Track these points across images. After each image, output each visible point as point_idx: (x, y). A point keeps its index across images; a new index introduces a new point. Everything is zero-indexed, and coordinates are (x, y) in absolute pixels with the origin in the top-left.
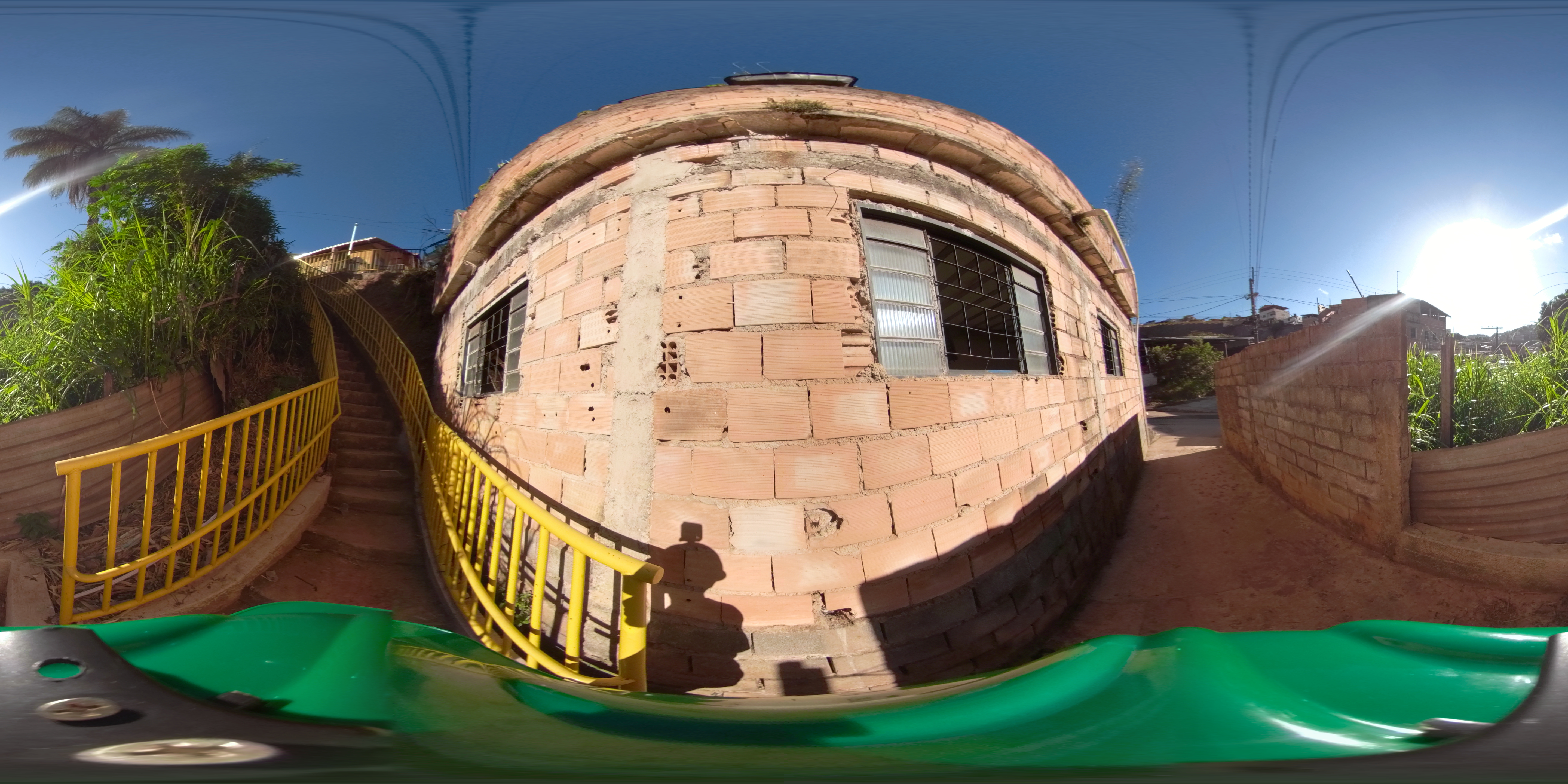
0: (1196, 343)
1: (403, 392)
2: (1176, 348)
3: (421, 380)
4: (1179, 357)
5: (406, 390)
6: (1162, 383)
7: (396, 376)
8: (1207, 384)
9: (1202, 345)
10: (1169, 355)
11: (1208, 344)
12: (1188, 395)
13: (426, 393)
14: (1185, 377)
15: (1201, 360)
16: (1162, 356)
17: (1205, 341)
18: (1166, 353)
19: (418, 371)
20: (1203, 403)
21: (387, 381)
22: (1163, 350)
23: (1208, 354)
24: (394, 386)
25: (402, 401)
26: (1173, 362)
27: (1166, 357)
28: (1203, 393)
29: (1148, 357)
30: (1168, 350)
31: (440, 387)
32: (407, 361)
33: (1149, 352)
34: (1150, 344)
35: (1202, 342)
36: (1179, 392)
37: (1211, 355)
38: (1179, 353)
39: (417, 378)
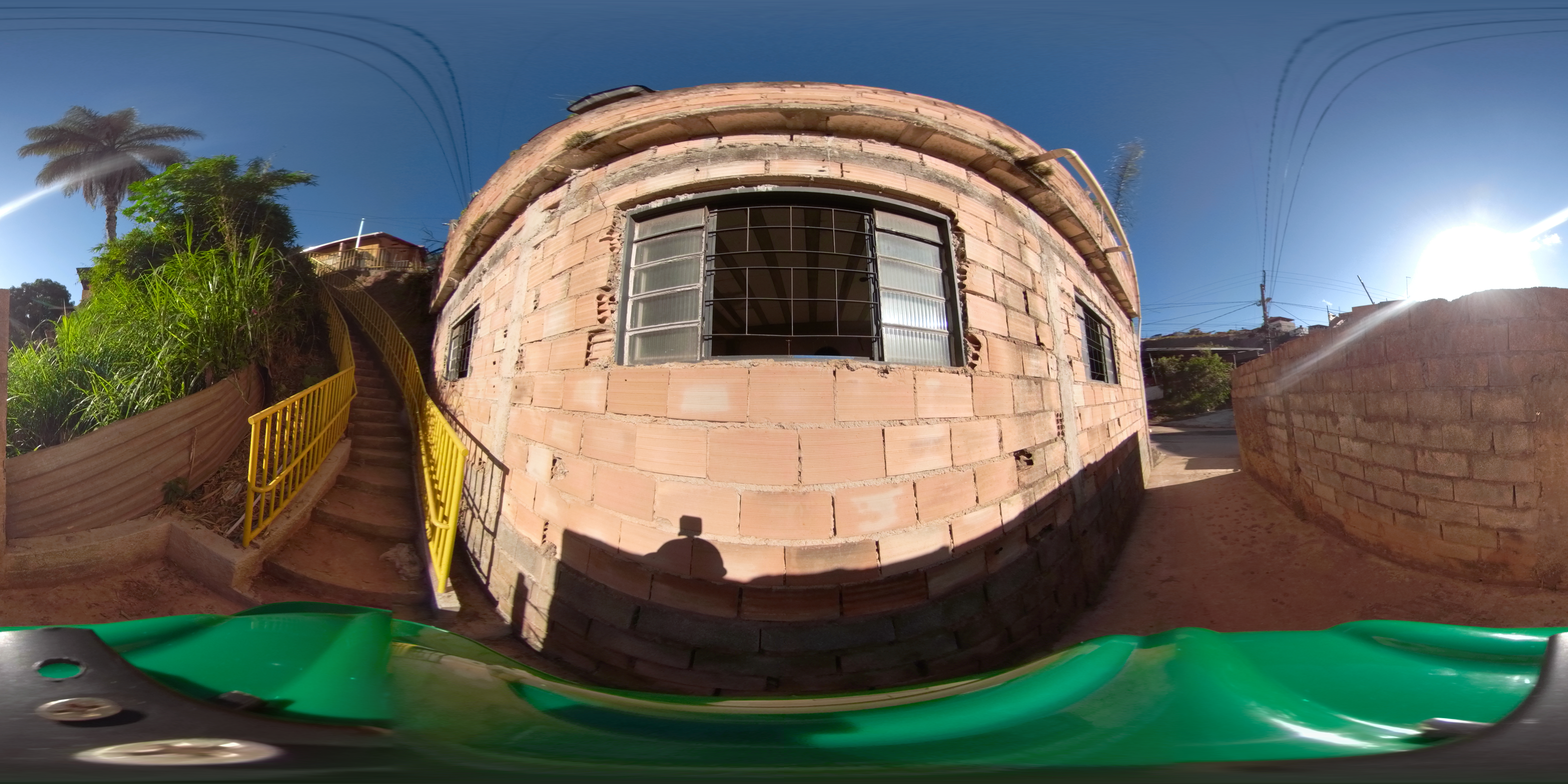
0: (1204, 354)
1: (405, 378)
2: (1184, 360)
3: (417, 368)
4: (1187, 369)
5: (407, 376)
6: (1168, 397)
7: (399, 365)
8: (1216, 397)
10: (1176, 367)
11: (1217, 355)
12: (1196, 409)
13: (421, 378)
14: (1193, 390)
15: (1210, 372)
16: (1168, 368)
17: (1214, 352)
18: (1172, 364)
19: (416, 361)
20: (1212, 418)
21: (392, 369)
22: (1169, 361)
23: (1217, 365)
24: (397, 373)
25: (404, 385)
26: (1181, 374)
27: (1172, 369)
28: (1212, 407)
29: (1154, 368)
30: (1174, 361)
31: (434, 373)
32: (408, 352)
33: (1154, 364)
34: (1156, 355)
35: (1210, 353)
36: (1187, 406)
37: (1220, 367)
38: (1186, 365)
39: (415, 366)
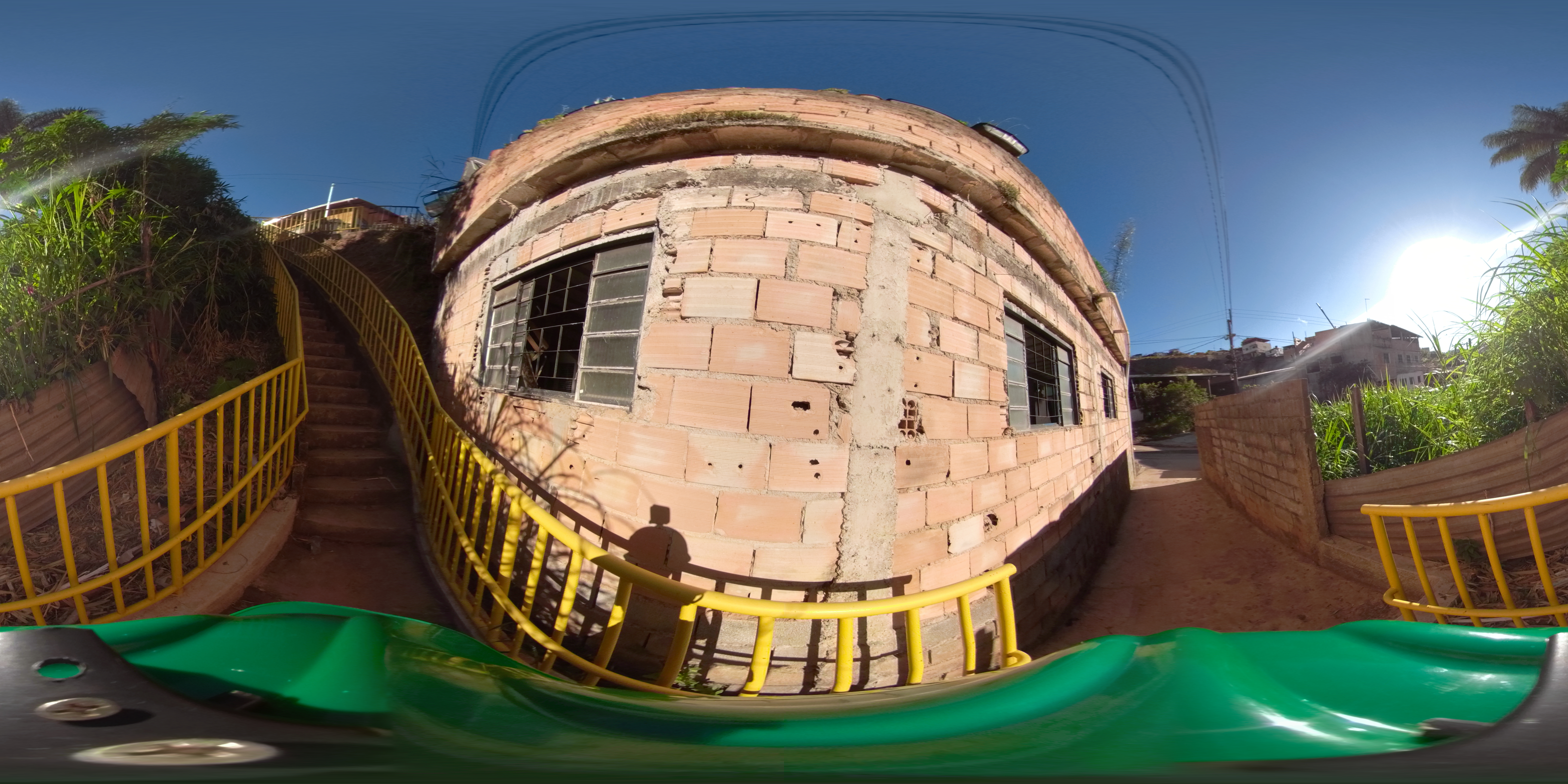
0: (1181, 381)
2: (1162, 386)
4: (1165, 394)
6: (1147, 419)
8: (1191, 420)
9: (1186, 382)
10: (1155, 392)
11: (1192, 381)
12: (1172, 430)
14: (1170, 413)
15: (1185, 397)
16: (1148, 393)
17: (1189, 378)
18: (1152, 390)
20: (1186, 438)
22: (1149, 387)
23: (1192, 391)
26: (1159, 399)
27: (1152, 394)
28: (1187, 429)
29: (1135, 393)
30: (1154, 387)
33: (1136, 389)
34: (1138, 384)
35: (1186, 379)
36: (1164, 427)
37: (1194, 392)
38: (1164, 390)
